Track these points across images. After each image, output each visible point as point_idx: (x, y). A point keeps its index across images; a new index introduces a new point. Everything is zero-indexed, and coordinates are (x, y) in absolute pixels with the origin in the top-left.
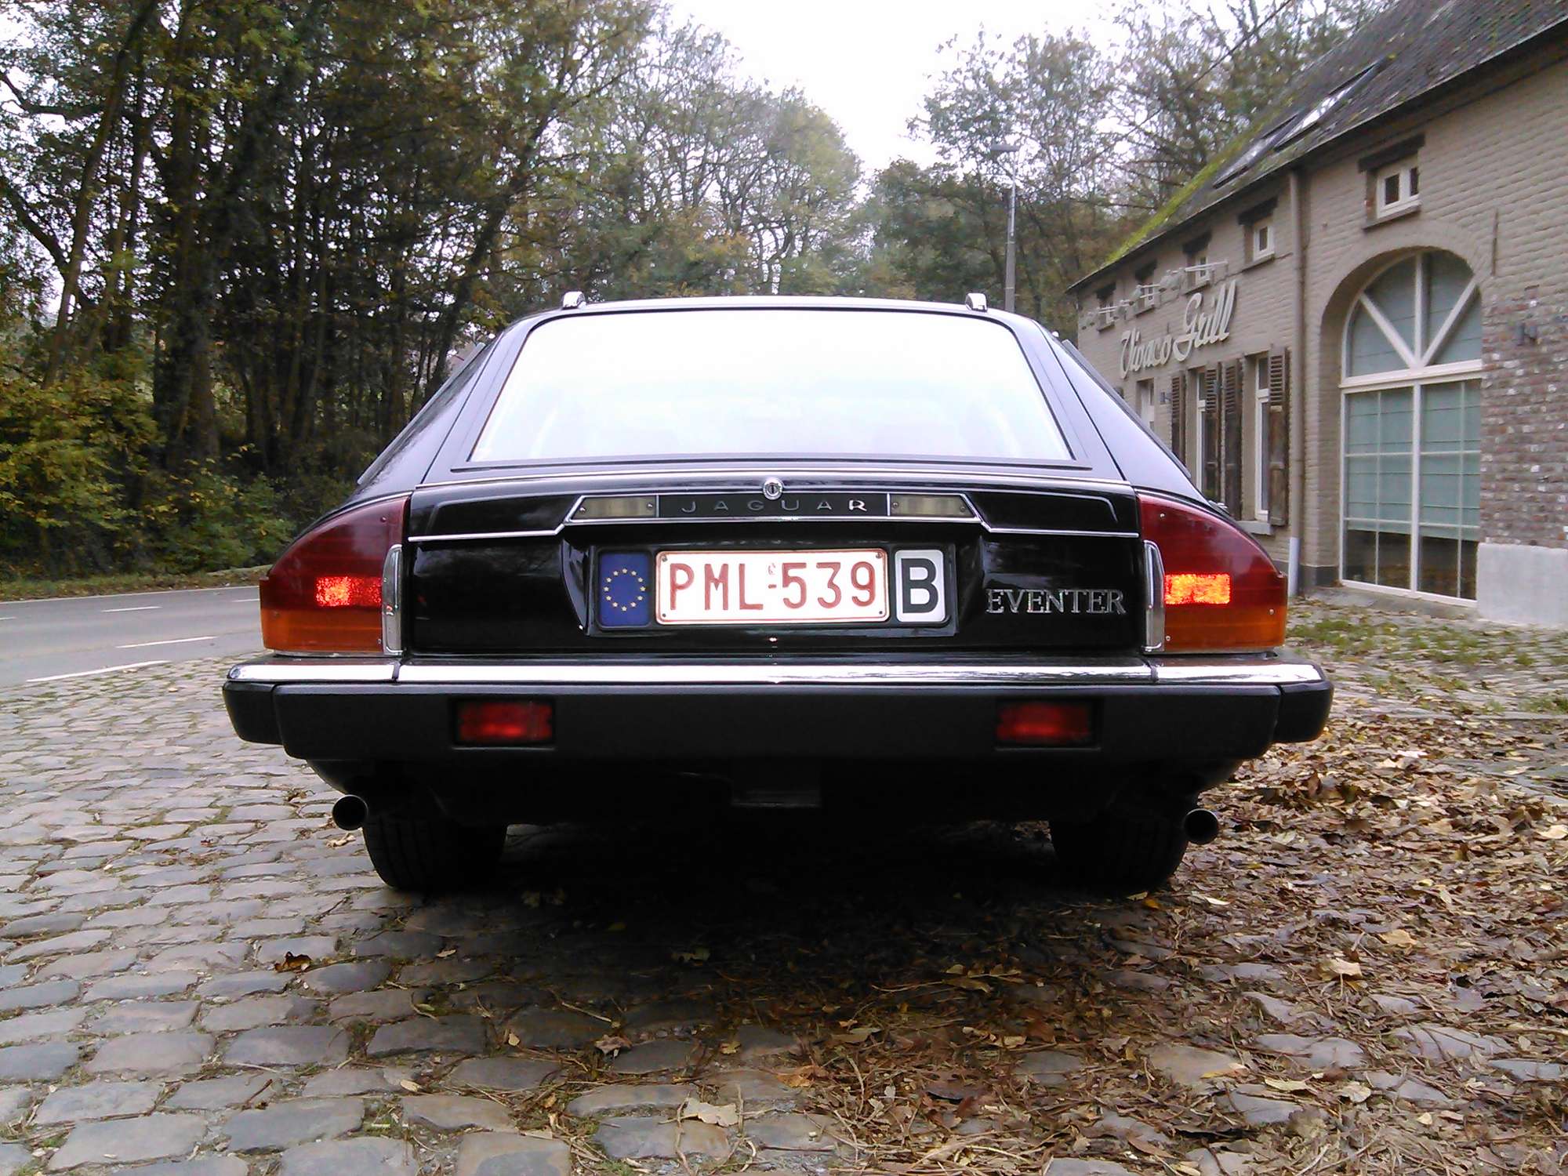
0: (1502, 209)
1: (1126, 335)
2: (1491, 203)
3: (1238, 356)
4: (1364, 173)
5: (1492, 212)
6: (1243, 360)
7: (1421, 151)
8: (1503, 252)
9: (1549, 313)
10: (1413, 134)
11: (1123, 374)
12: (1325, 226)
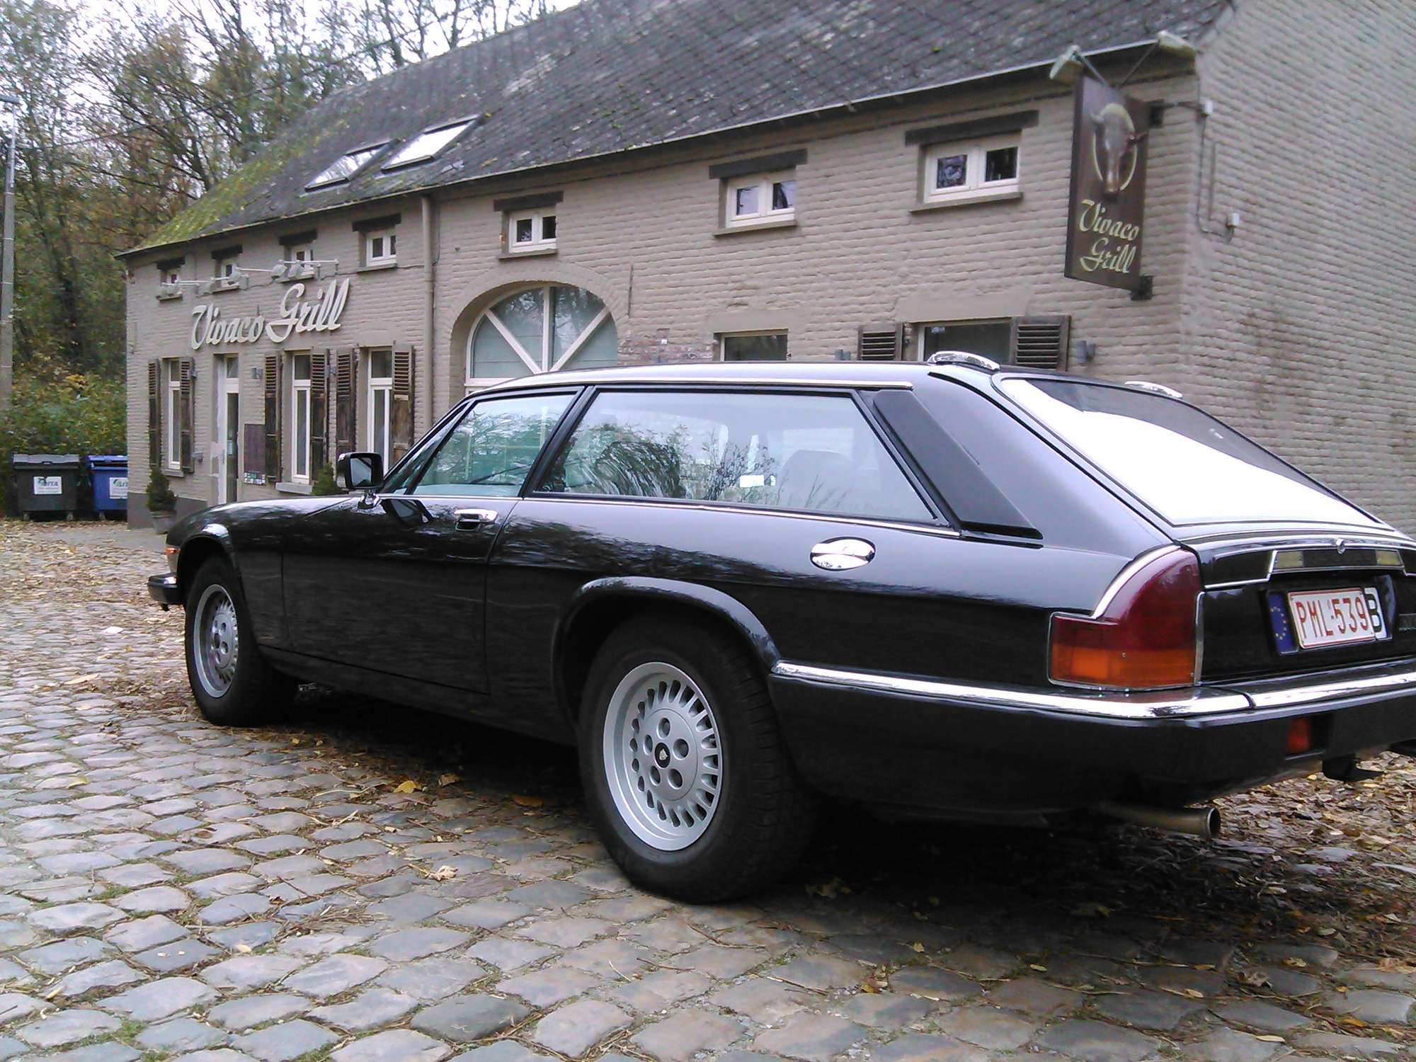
0: (637, 265)
1: (200, 309)
2: (626, 259)
3: (352, 346)
4: (500, 213)
5: (629, 266)
6: (358, 351)
7: (558, 205)
8: (635, 299)
9: (679, 351)
10: (554, 189)
11: (196, 346)
12: (457, 249)
